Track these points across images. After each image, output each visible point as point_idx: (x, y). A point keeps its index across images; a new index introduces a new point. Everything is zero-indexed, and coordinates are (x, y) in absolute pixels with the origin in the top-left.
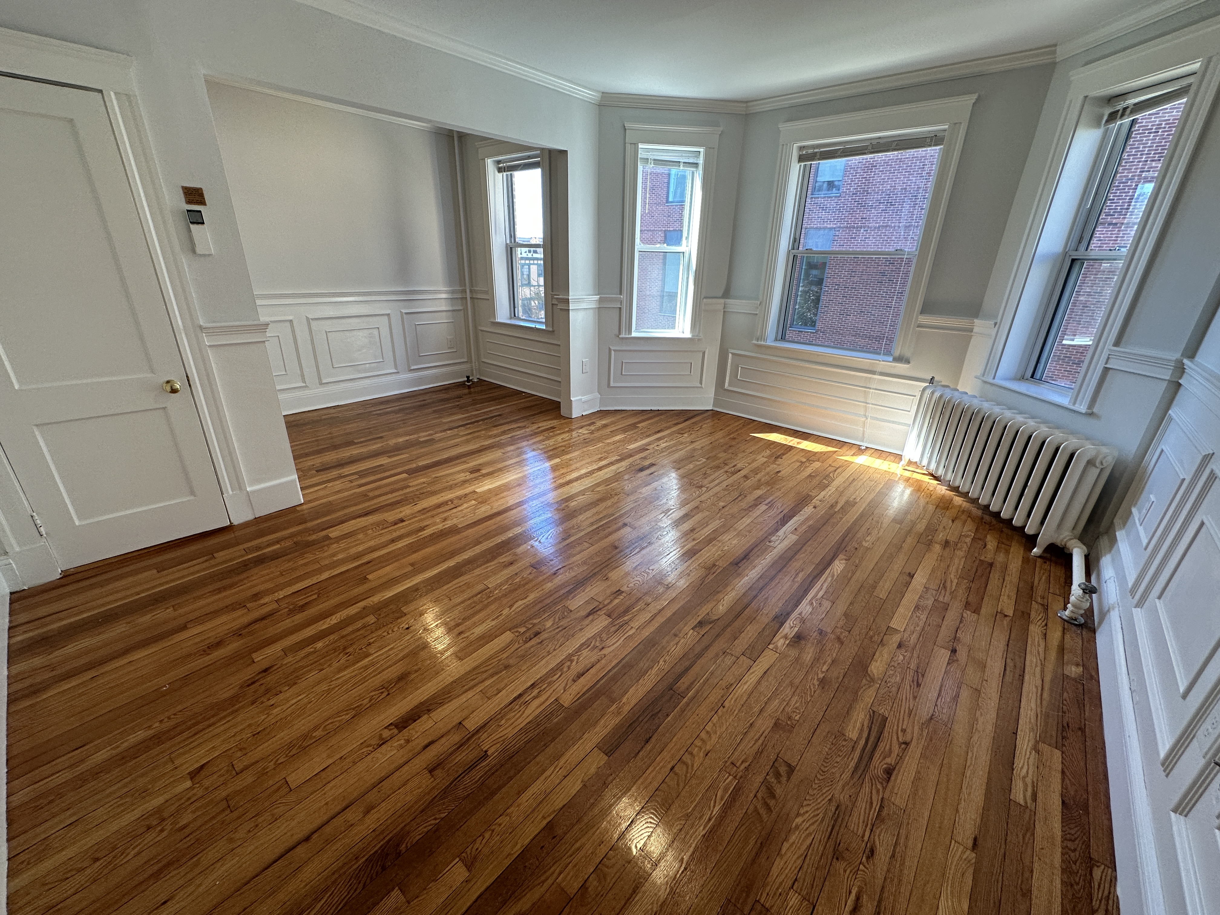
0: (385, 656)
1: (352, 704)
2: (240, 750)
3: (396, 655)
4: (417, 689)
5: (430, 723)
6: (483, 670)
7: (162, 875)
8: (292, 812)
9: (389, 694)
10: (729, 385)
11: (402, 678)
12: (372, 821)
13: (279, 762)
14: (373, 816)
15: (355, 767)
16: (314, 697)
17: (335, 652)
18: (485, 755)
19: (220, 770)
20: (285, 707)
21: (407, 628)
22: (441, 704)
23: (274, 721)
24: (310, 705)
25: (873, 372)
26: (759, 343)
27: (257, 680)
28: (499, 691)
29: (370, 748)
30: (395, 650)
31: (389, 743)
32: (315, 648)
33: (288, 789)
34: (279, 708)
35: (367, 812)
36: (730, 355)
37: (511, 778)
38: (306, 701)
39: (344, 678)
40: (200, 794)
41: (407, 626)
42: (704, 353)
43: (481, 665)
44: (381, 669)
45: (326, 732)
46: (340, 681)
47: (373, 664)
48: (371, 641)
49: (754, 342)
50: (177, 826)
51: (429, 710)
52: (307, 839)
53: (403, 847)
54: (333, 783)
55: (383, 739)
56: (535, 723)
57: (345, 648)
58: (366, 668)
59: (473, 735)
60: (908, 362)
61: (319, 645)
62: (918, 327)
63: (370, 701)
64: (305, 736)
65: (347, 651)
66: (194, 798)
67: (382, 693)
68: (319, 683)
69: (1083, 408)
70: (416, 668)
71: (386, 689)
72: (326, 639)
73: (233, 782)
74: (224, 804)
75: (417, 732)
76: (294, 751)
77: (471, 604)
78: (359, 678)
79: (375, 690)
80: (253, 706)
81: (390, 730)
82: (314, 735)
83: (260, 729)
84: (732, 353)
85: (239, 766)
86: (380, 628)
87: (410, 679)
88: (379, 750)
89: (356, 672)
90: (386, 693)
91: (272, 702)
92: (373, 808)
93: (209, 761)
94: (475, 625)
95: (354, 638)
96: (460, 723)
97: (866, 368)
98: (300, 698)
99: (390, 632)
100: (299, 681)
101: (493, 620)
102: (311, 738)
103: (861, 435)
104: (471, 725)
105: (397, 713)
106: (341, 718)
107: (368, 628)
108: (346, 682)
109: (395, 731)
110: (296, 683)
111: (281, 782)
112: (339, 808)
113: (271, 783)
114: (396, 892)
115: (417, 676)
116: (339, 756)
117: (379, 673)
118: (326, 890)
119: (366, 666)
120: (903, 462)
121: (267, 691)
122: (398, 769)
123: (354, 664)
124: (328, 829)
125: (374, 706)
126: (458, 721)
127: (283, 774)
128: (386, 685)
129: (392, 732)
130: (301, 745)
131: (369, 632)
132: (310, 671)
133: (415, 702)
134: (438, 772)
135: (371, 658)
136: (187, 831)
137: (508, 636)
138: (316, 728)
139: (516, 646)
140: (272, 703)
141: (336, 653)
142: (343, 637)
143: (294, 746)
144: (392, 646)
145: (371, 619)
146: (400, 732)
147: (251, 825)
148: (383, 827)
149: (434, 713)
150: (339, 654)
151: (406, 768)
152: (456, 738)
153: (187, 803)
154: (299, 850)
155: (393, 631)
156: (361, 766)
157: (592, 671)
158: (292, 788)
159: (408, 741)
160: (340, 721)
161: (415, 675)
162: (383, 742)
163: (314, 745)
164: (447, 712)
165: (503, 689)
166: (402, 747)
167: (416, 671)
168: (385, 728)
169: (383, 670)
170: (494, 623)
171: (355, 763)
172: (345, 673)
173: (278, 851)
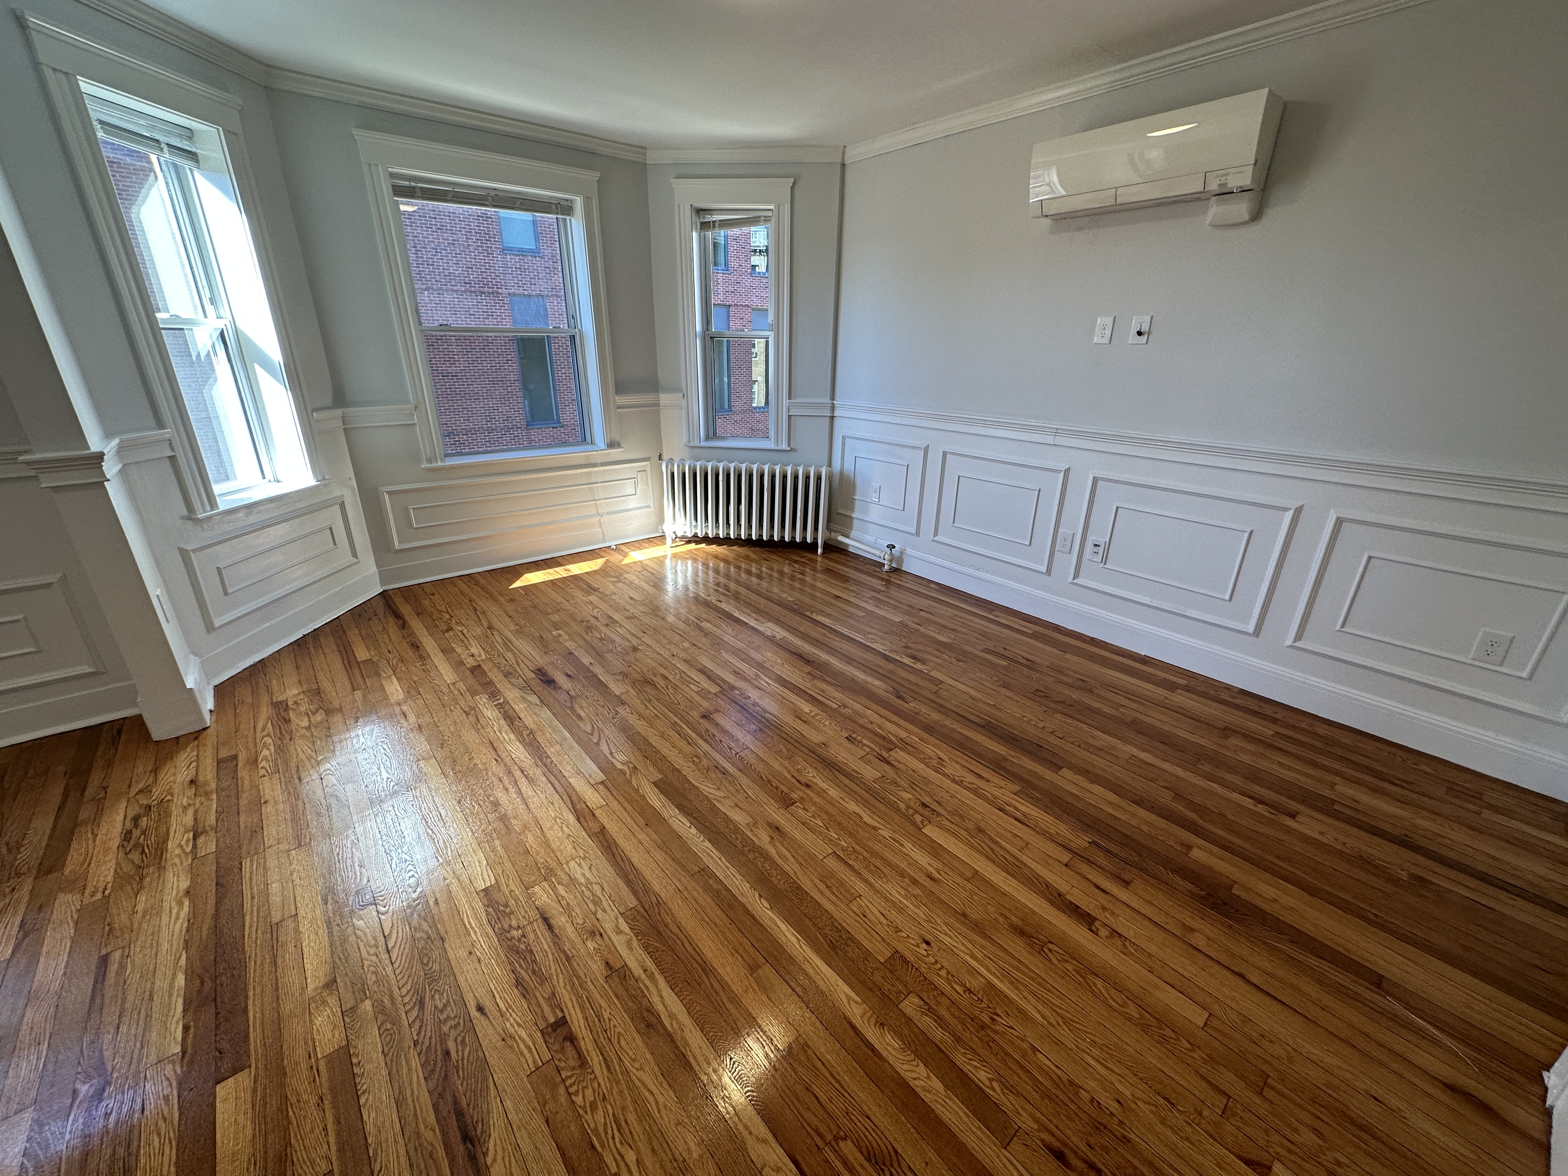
0: (987, 962)
1: (1080, 984)
2: (1200, 1114)
3: (982, 947)
4: (1034, 912)
5: (1075, 891)
6: (990, 851)
7: (1365, 1123)
8: (1229, 1002)
9: (1050, 942)
10: (400, 543)
11: (1021, 932)
12: (1196, 923)
13: (1189, 1046)
14: (1189, 922)
15: (1154, 954)
16: (1084, 1040)
17: (993, 1041)
18: (1093, 843)
19: (1238, 1128)
20: (1114, 1079)
21: (928, 943)
22: (1048, 886)
23: (1142, 1086)
24: (1098, 1041)
25: (595, 465)
26: (434, 465)
27: (1086, 1162)
28: (1015, 836)
29: (1127, 944)
30: (975, 951)
31: (1114, 927)
32: (990, 1080)
33: (1211, 1018)
34: (1120, 1087)
35: (1191, 930)
36: (386, 496)
37: (1107, 824)
38: (1095, 1052)
39: (1040, 1008)
40: (1276, 1138)
41: (924, 946)
42: (342, 506)
43: (982, 853)
44: (1012, 961)
45: (1129, 1002)
46: (1047, 1013)
47: (1005, 975)
48: (960, 989)
49: (425, 465)
50: (1323, 1144)
51: (1060, 895)
52: (1242, 976)
53: (1203, 893)
54: (1181, 971)
55: (1111, 934)
56: (1046, 809)
57: (983, 1027)
58: (1014, 983)
59: (1076, 853)
60: (619, 446)
61: (982, 1076)
62: (618, 408)
63: (1067, 961)
64: (1144, 1027)
65: (987, 1021)
66: (1286, 1142)
67: (1050, 950)
68: (1058, 1043)
69: (784, 446)
70: (1001, 919)
71: (1043, 947)
72: (966, 1068)
73: (1240, 1096)
74: (1267, 1092)
75: (1091, 902)
76: (1168, 1032)
77: (870, 871)
78: (1034, 987)
79: (1050, 961)
80: (1133, 1137)
81: (1098, 929)
82: (1138, 1016)
83: (1162, 1100)
84: (390, 493)
85: (1221, 1101)
86: (931, 983)
87: (1020, 923)
88: (1125, 934)
89: (1025, 994)
90: (1050, 946)
91: (1114, 1106)
92: (1184, 925)
93: (1238, 1157)
94: (914, 864)
95: (958, 1018)
96: (1066, 865)
97: (584, 462)
98: (1092, 1062)
99: (939, 966)
100: (1064, 1078)
101: (902, 845)
102: (1142, 1017)
103: (601, 536)
104: (1066, 857)
105: (1074, 926)
106: (1103, 991)
107: (932, 1003)
108: (1045, 1003)
109: (1097, 923)
110: (1071, 1082)
111: (1209, 1031)
112: (1200, 956)
113: (1216, 1044)
114: (1234, 891)
115: (1015, 915)
116: (1151, 976)
117: (1020, 962)
118: (1265, 943)
119: (1012, 983)
120: (669, 541)
121: (1099, 1127)
122: (1138, 912)
123: (1011, 1001)
124: (1223, 959)
125: (1072, 954)
126: (1064, 868)
127: (1201, 1034)
128: (1037, 948)
129: (1098, 927)
130: (1159, 1028)
131: (942, 1000)
132: (1040, 1068)
133: (1053, 911)
134: (1126, 877)
135: (996, 981)
136: (1317, 1124)
137: (930, 831)
138: (1130, 1019)
139: (946, 823)
140: (1116, 1105)
141: (996, 1037)
142: (958, 1039)
143: (1162, 1036)
144: (968, 958)
145: (910, 1006)
146: (1096, 919)
147: (1266, 1044)
148: (1195, 912)
149: (1061, 889)
150: (996, 1032)
151: (1133, 905)
152: (1085, 868)
153: (1297, 1150)
154: (1254, 980)
155: (936, 962)
156: (1152, 948)
157: (971, 768)
158: (1207, 1015)
159: (1104, 909)
160: (1106, 990)
161: (1013, 918)
162: (1114, 933)
163: (1150, 1010)
164: (1055, 878)
165: (1011, 832)
166: (1112, 913)
167: (1006, 918)
168: (1097, 935)
169: (1014, 957)
170: (906, 844)
171: (1150, 956)
172: (1030, 1009)
173: (1268, 1001)
